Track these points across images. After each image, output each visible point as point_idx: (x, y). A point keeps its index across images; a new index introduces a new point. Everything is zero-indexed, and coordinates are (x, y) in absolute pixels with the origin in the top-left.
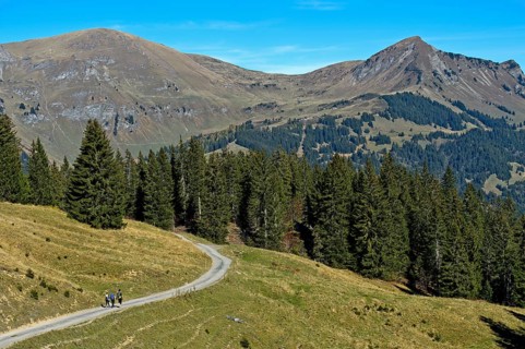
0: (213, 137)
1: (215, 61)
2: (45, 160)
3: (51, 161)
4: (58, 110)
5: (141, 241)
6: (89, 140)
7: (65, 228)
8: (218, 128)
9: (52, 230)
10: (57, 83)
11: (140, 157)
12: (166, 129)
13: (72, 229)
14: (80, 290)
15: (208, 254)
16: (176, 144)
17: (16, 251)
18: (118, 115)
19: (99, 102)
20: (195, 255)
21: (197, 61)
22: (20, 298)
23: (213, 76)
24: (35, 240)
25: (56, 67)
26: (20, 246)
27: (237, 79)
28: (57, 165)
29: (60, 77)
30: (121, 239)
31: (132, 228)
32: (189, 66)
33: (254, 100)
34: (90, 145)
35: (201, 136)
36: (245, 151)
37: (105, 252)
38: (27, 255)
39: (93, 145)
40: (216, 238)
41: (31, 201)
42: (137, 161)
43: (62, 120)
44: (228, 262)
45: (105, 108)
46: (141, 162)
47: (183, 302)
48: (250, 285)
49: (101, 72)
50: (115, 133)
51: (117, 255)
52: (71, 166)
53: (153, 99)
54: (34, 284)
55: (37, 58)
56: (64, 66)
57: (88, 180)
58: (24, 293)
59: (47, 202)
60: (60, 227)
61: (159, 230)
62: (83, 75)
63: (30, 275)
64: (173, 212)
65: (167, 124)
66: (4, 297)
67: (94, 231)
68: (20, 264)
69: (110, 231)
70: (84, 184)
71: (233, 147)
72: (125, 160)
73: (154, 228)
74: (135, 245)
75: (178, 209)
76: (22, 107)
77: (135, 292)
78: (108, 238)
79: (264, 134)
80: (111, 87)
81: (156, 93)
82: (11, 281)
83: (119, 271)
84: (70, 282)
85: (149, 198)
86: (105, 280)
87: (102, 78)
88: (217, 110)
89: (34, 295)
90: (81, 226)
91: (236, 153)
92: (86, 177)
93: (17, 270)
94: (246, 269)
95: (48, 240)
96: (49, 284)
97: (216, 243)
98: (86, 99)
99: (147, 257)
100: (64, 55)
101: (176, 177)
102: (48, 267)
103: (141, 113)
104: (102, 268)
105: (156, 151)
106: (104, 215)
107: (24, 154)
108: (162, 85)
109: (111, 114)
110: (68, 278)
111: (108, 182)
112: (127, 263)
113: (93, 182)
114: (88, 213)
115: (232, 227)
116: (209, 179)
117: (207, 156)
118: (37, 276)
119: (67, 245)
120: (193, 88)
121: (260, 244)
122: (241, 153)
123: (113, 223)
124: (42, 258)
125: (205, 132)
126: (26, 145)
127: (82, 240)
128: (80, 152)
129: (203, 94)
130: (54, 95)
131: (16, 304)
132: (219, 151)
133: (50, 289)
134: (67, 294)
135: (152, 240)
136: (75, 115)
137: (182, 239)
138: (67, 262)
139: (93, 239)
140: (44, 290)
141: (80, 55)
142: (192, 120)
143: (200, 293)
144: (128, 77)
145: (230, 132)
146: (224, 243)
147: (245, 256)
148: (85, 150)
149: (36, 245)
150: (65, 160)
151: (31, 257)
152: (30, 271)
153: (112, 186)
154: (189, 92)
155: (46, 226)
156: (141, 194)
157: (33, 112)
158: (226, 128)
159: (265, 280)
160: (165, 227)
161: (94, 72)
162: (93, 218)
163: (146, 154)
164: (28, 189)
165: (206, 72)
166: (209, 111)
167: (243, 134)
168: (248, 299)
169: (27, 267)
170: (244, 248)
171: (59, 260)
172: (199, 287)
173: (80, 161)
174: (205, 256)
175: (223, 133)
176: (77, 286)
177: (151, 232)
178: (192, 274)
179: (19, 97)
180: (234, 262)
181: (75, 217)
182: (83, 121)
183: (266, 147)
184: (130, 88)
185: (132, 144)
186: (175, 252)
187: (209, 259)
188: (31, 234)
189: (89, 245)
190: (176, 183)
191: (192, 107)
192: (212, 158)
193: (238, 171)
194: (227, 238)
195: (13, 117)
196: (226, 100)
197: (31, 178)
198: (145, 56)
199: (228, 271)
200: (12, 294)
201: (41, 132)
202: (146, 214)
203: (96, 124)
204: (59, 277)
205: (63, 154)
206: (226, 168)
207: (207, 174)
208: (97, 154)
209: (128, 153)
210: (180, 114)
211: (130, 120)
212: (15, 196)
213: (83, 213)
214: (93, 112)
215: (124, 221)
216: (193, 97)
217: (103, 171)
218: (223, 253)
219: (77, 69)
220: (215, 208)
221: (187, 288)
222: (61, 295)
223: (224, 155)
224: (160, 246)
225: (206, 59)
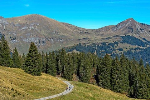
0: (69, 48)
1: (70, 25)
2: (18, 54)
3: (19, 55)
4: (22, 39)
5: (46, 80)
6: (31, 48)
7: (23, 75)
8: (70, 45)
9: (19, 76)
10: (22, 31)
11: (47, 54)
12: (54, 45)
13: (25, 76)
14: (28, 94)
15: (67, 84)
16: (58, 50)
17: (8, 82)
18: (40, 41)
19: (34, 37)
20: (63, 84)
21: (64, 24)
22: (9, 96)
23: (69, 29)
24: (14, 79)
25: (22, 26)
26: (9, 80)
27: (76, 30)
28: (21, 56)
29: (22, 29)
30: (40, 79)
31: (44, 75)
32: (62, 26)
33: (82, 37)
34: (31, 50)
35: (65, 47)
36: (79, 52)
37: (35, 83)
38: (12, 83)
39: (33, 50)
40: (69, 79)
41: (13, 67)
42: (45, 55)
43: (22, 42)
44: (73, 86)
45: (36, 39)
46: (47, 55)
47: (59, 99)
48: (79, 94)
49: (35, 27)
50: (39, 46)
51: (39, 84)
52: (25, 56)
53: (50, 36)
54: (14, 92)
55: (16, 23)
56: (24, 25)
57: (31, 61)
58: (11, 95)
59: (18, 67)
60: (22, 75)
61: (52, 76)
62: (29, 28)
63: (13, 89)
64: (56, 71)
65: (54, 43)
66: (4, 96)
67: (32, 76)
68: (10, 86)
69: (37, 76)
70: (29, 62)
71: (75, 51)
72: (42, 55)
73: (50, 76)
74: (45, 81)
75: (58, 70)
76: (11, 38)
77: (44, 95)
78: (36, 79)
79: (84, 47)
80: (38, 32)
81: (51, 34)
82: (7, 91)
83: (40, 89)
84: (24, 92)
86: (35, 91)
87: (35, 29)
88: (70, 40)
89: (14, 96)
90: (28, 75)
91: (76, 53)
92: (30, 60)
93: (9, 88)
94: (78, 89)
95: (18, 79)
96: (18, 92)
97: (69, 80)
98: (30, 35)
99: (48, 84)
100: (24, 22)
101: (57, 60)
102: (18, 87)
103: (47, 40)
104: (34, 88)
105: (51, 52)
106: (35, 72)
107: (11, 52)
108: (53, 32)
109: (38, 40)
110: (24, 91)
111: (36, 61)
112: (42, 86)
113: (32, 61)
114: (30, 71)
115: (75, 76)
116: (68, 61)
117: (67, 54)
118: (14, 90)
119: (24, 80)
120: (63, 33)
121: (82, 81)
122: (77, 53)
123: (38, 74)
124: (16, 84)
125: (66, 46)
126: (12, 50)
127: (28, 79)
128: (28, 52)
129: (66, 35)
130: (21, 34)
131: (8, 98)
132: (71, 52)
133: (18, 94)
134: (24, 96)
135: (50, 79)
136: (27, 40)
137: (59, 80)
138: (24, 86)
139: (32, 79)
140: (17, 94)
141: (28, 22)
142: (62, 43)
143: (64, 96)
144: (43, 29)
145: (74, 46)
146: (72, 81)
147: (78, 85)
148: (30, 52)
149: (14, 80)
150: (24, 54)
151: (13, 84)
152: (12, 88)
153: (38, 62)
154: (62, 34)
155: (18, 74)
156: (47, 65)
157: (14, 39)
158: (73, 45)
159: (84, 92)
160: (54, 75)
161: (33, 27)
162: (32, 72)
163: (48, 53)
164: (12, 63)
165: (67, 28)
166: (67, 40)
167: (78, 47)
168: (79, 98)
169: (12, 87)
170: (78, 83)
171: (21, 85)
172: (64, 94)
173: (29, 55)
174: (66, 85)
175: (72, 47)
176: (27, 93)
178: (61, 90)
179: (10, 34)
180: (75, 87)
181: (26, 72)
182: (29, 42)
183: (85, 51)
184: (43, 32)
185: (44, 50)
186: (57, 83)
187: (67, 85)
188: (13, 77)
189: (30, 81)
190: (57, 62)
191: (63, 38)
192: (68, 54)
193: (76, 59)
194: (73, 79)
195: (8, 41)
196: (73, 37)
197: (13, 60)
198: (48, 23)
199: (73, 89)
200: (7, 95)
201: (16, 46)
202: (48, 71)
203: (33, 43)
204: (21, 90)
205: (23, 52)
206: (73, 58)
207: (67, 59)
208: (34, 53)
209: (43, 53)
210: (59, 41)
211: (44, 42)
212: (9, 65)
213: (29, 71)
214: (32, 40)
215: (41, 73)
216: (63, 36)
217: (35, 58)
218: (72, 84)
219: (28, 26)
220: (69, 70)
221: (60, 94)
222: (22, 96)
223: (72, 54)
224: (52, 81)
225: (67, 24)
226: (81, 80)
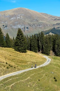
0: (46, 32)
1: (46, 14)
2: (9, 37)
3: (10, 38)
4: (11, 26)
5: (31, 55)
6: (19, 33)
7: (14, 53)
9: (11, 53)
10: (11, 20)
11: (30, 36)
12: (35, 30)
13: (15, 53)
14: (18, 67)
15: (46, 58)
16: (38, 33)
17: (3, 58)
18: (25, 27)
19: (20, 24)
20: (43, 58)
21: (42, 14)
22: (5, 68)
23: (46, 17)
24: (7, 56)
25: (11, 17)
26: (4, 57)
27: (51, 18)
29: (12, 19)
30: (26, 55)
31: (29, 52)
32: (40, 16)
33: (55, 23)
34: (19, 34)
35: (43, 31)
36: (54, 34)
37: (23, 58)
38: (6, 59)
39: (20, 34)
40: (48, 54)
41: (6, 47)
42: (29, 37)
43: (12, 28)
44: (50, 60)
45: (22, 26)
46: (30, 38)
47: (41, 69)
48: (55, 65)
49: (21, 17)
50: (24, 31)
51: (26, 59)
52: (15, 39)
53: (32, 23)
54: (8, 65)
55: (6, 15)
56: (12, 16)
57: (19, 42)
58: (5, 67)
59: (10, 47)
60: (13, 52)
61: (35, 53)
62: (17, 18)
63: (7, 63)
64: (37, 48)
65: (35, 29)
66: (1, 68)
67: (20, 53)
68: (4, 61)
69: (24, 53)
70: (18, 43)
71: (51, 34)
72: (27, 37)
73: (33, 52)
74: (29, 56)
75: (39, 48)
76: (3, 26)
77: (30, 67)
78: (23, 55)
79: (58, 30)
80: (23, 21)
81: (33, 22)
82: (3, 65)
83: (26, 62)
84: (15, 65)
85: (32, 45)
86: (23, 64)
87: (21, 19)
88: (47, 25)
89: (8, 68)
90: (17, 52)
91: (51, 35)
92: (18, 41)
93: (4, 62)
94: (54, 61)
95: (10, 55)
96: (11, 65)
97: (47, 55)
98: (17, 23)
99: (32, 59)
100: (12, 14)
101: (38, 41)
102: (10, 61)
103: (30, 26)
104: (22, 62)
105: (33, 35)
106: (22, 50)
107: (4, 36)
108: (34, 20)
109: (23, 27)
110: (15, 64)
111: (23, 42)
112: (28, 60)
113: (20, 42)
114: (19, 49)
115: (51, 52)
116: (46, 41)
117: (45, 36)
118: (8, 64)
119: (14, 56)
120: (41, 20)
121: (57, 56)
122: (53, 35)
123: (24, 51)
124: (9, 59)
125: (44, 30)
126: (5, 34)
127: (18, 55)
128: (17, 36)
129: (44, 22)
130: (10, 23)
131: (4, 70)
132: (48, 35)
133: (11, 66)
134: (15, 68)
135: (33, 55)
136: (15, 27)
137: (39, 55)
138: (15, 60)
139: (20, 55)
140: (10, 67)
141: (16, 14)
142: (41, 28)
143: (44, 67)
144: (27, 18)
145: (50, 30)
146: (49, 55)
147: (54, 58)
148: (18, 35)
149: (8, 57)
150: (13, 38)
151: (7, 59)
152: (6, 63)
153: (24, 43)
154: (40, 21)
155: (10, 52)
156: (31, 45)
157: (6, 27)
158: (49, 29)
159: (59, 64)
160: (36, 52)
161: (19, 17)
162: (20, 50)
163: (31, 36)
164: (6, 44)
165: (44, 16)
166: (45, 25)
167: (53, 30)
168: (55, 68)
169: (6, 62)
170: (54, 57)
171: (13, 60)
172: (44, 66)
173: (17, 38)
174: (45, 58)
175: (48, 30)
176: (17, 66)
177: (33, 53)
178: (42, 63)
179: (3, 23)
180: (52, 60)
181: (16, 50)
182: (17, 29)
183: (58, 33)
184: (27, 21)
185: (28, 33)
186: (38, 58)
187: (46, 59)
188: (6, 54)
189: (19, 57)
190: (38, 42)
191: (41, 25)
192: (46, 36)
193: (52, 39)
194: (50, 54)
195: (1, 28)
196: (49, 23)
197: (6, 42)
198: (31, 13)
199: (50, 62)
200: (3, 68)
201: (8, 31)
202: (32, 49)
203: (20, 29)
204: (13, 64)
205: (13, 36)
206: (49, 38)
207: (45, 40)
208: (21, 36)
209: (27, 36)
210: (39, 27)
211: (27, 28)
212: (3, 46)
213: (18, 49)
214: (19, 26)
215: (27, 51)
216: (41, 22)
217: (22, 40)
218: (49, 58)
219: (15, 17)
220: (47, 48)
221: (41, 66)
222: (13, 68)
223: (49, 35)
224: (35, 56)
225: (44, 14)
226: (56, 54)
